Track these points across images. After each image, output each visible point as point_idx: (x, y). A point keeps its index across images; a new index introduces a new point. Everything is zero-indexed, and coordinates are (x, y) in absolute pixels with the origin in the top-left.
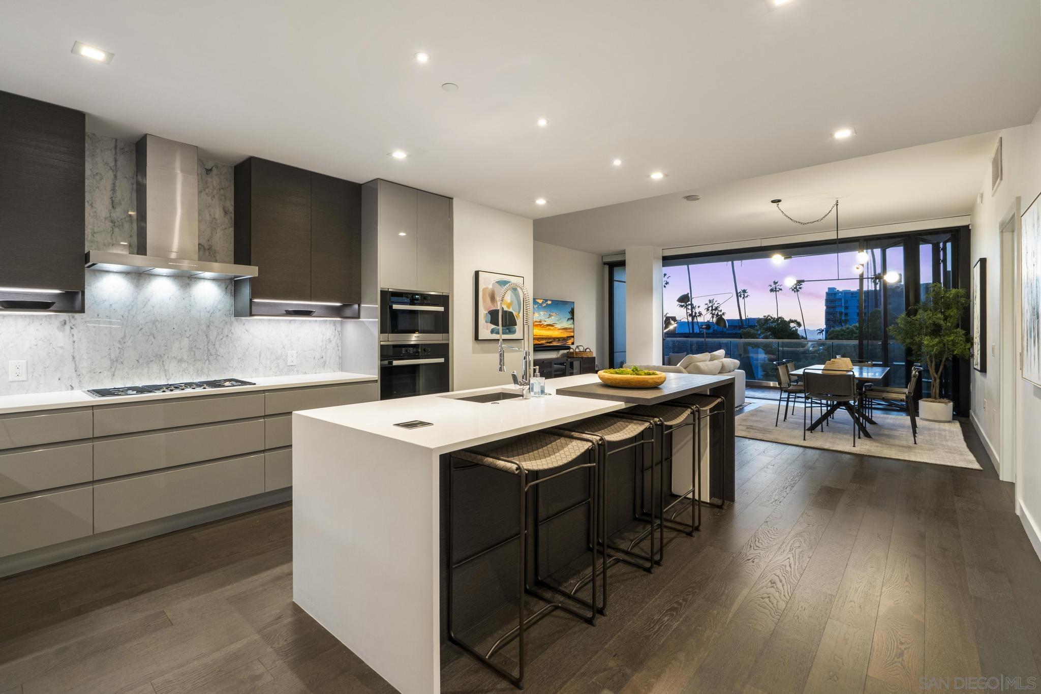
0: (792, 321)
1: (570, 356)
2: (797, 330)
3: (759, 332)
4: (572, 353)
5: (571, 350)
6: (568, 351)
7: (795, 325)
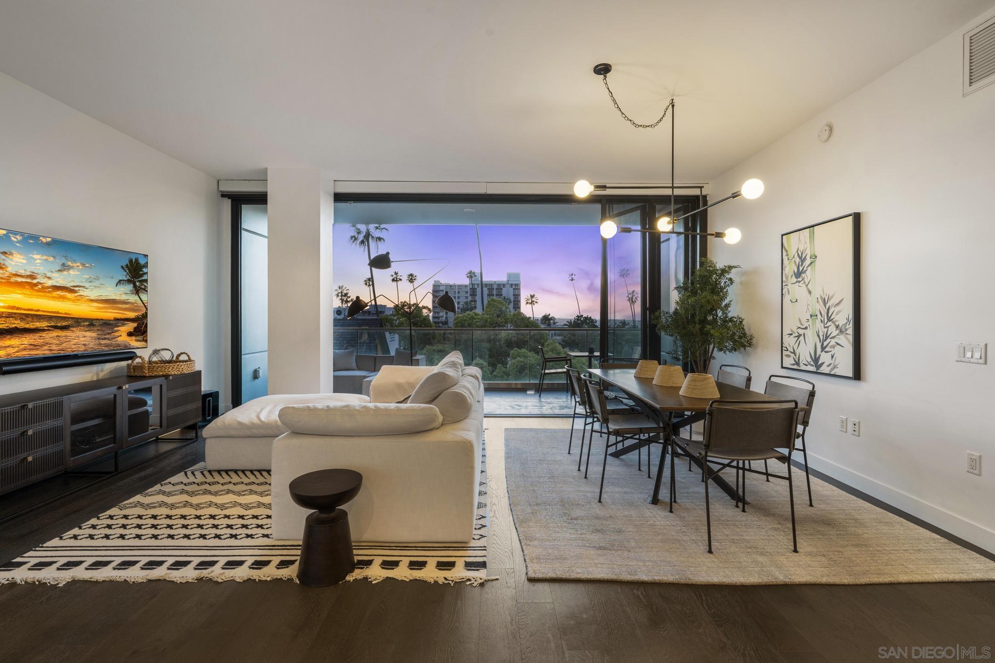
0: (424, 307)
1: (134, 375)
2: (428, 315)
3: (396, 318)
4: (140, 367)
5: (138, 360)
6: (130, 362)
7: (427, 311)
